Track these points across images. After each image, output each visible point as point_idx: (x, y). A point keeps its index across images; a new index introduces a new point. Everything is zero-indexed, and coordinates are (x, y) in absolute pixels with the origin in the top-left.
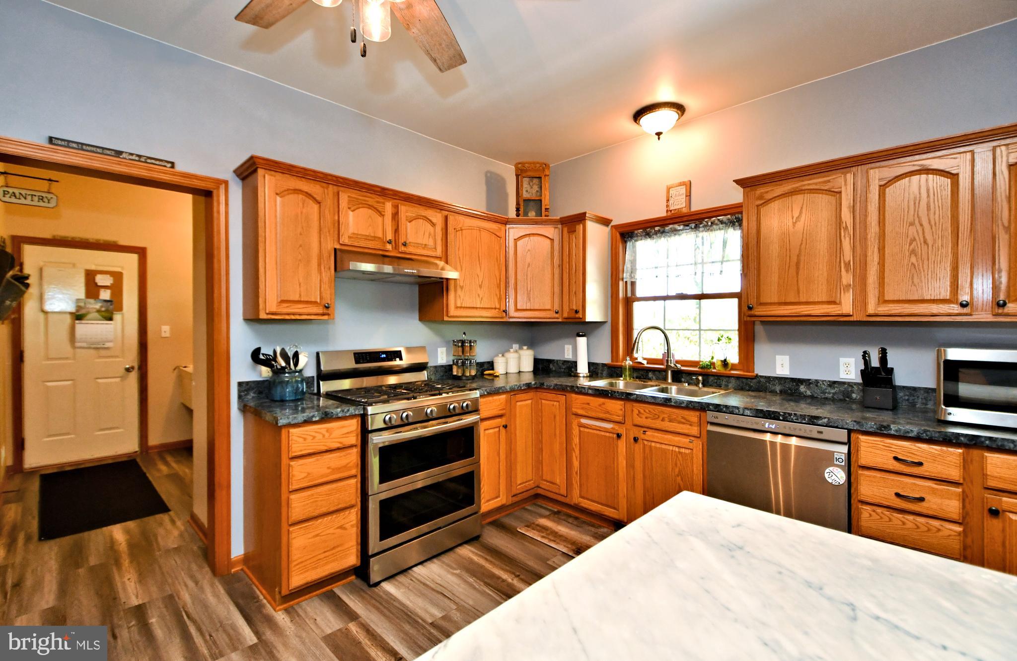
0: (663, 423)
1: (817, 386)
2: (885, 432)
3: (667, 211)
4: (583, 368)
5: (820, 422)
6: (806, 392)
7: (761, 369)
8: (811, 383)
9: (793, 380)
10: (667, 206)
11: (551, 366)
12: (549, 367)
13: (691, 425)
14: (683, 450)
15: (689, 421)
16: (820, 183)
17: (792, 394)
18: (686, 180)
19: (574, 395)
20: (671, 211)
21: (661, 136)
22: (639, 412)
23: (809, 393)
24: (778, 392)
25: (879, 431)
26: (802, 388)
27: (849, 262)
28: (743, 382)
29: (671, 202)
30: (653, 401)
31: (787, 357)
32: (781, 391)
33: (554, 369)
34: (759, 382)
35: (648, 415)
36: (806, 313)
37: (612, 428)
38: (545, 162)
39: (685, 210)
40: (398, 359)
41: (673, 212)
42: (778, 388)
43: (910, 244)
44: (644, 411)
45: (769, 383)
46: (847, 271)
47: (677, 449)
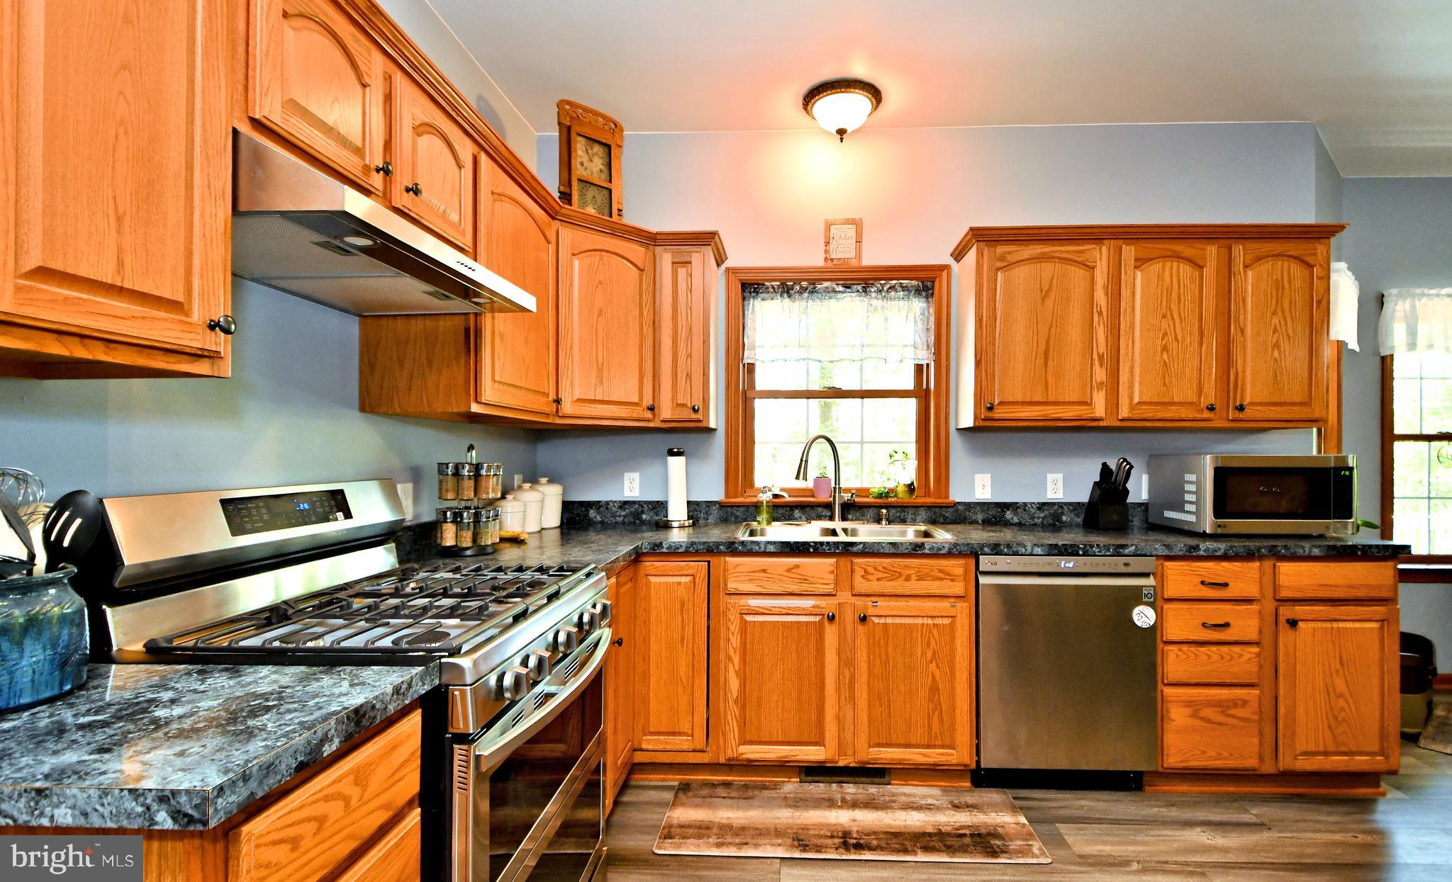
0: (906, 584)
1: (1025, 510)
2: (1194, 554)
3: (826, 259)
4: (677, 512)
5: (1126, 551)
6: (1012, 519)
7: (958, 494)
8: (1018, 508)
9: (998, 505)
10: (826, 252)
11: (592, 513)
12: (587, 515)
13: (952, 580)
14: (939, 621)
15: (949, 575)
16: (1073, 251)
17: (996, 524)
18: (857, 217)
20: (832, 260)
21: (844, 136)
22: (866, 571)
23: (1016, 520)
24: (980, 522)
26: (1009, 515)
27: (1103, 353)
28: (935, 513)
29: (832, 246)
30: (893, 550)
31: (989, 476)
32: (984, 521)
33: (599, 518)
34: (957, 511)
35: (881, 575)
36: (1054, 416)
37: (813, 607)
38: (618, 119)
39: (854, 263)
40: (340, 515)
41: (835, 262)
42: (980, 517)
43: (1163, 339)
44: (875, 568)
45: (970, 511)
46: (1101, 365)
47: (930, 621)
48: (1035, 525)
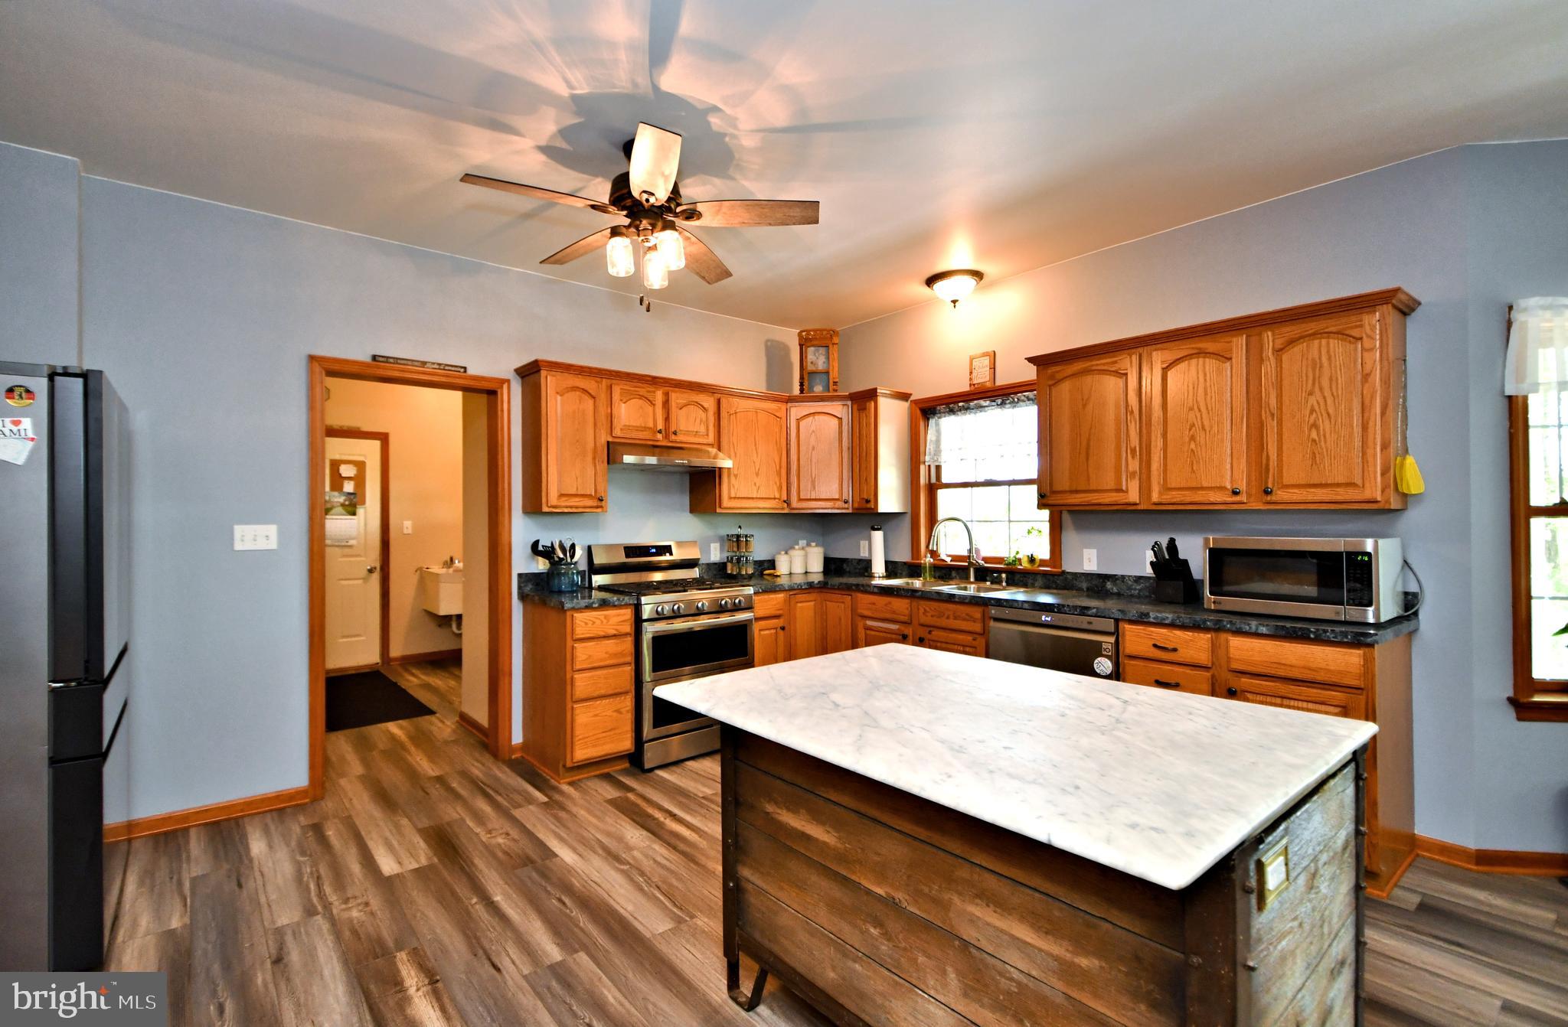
0: (947, 621)
1: (1123, 582)
2: (1145, 620)
3: (970, 385)
4: (879, 567)
5: (1090, 612)
6: (1112, 589)
7: (1069, 566)
8: (1117, 579)
9: (1099, 576)
10: (971, 379)
11: (845, 566)
12: (842, 567)
13: (974, 622)
15: (972, 617)
16: (1108, 363)
17: (1098, 592)
18: (990, 349)
19: (860, 595)
20: (974, 385)
21: (957, 304)
22: (925, 610)
23: (1115, 590)
24: (1085, 589)
25: (1140, 620)
26: (1109, 585)
27: (1136, 448)
28: (1047, 579)
29: (974, 374)
30: (937, 597)
31: (1095, 551)
32: (1088, 589)
33: (848, 570)
34: (1066, 579)
36: (1096, 501)
37: (898, 629)
38: (833, 329)
39: (989, 385)
40: (668, 554)
41: (976, 386)
42: (1084, 585)
43: (1190, 430)
45: (1076, 580)
46: (1134, 457)
48: (1132, 596)
